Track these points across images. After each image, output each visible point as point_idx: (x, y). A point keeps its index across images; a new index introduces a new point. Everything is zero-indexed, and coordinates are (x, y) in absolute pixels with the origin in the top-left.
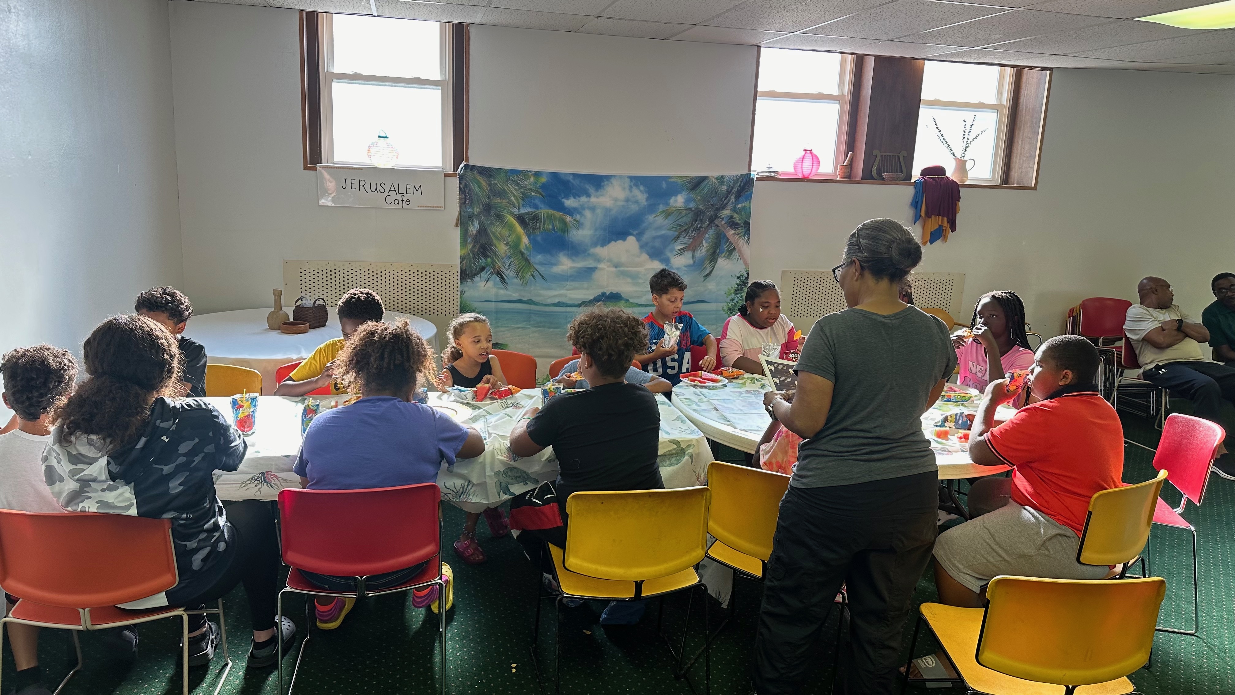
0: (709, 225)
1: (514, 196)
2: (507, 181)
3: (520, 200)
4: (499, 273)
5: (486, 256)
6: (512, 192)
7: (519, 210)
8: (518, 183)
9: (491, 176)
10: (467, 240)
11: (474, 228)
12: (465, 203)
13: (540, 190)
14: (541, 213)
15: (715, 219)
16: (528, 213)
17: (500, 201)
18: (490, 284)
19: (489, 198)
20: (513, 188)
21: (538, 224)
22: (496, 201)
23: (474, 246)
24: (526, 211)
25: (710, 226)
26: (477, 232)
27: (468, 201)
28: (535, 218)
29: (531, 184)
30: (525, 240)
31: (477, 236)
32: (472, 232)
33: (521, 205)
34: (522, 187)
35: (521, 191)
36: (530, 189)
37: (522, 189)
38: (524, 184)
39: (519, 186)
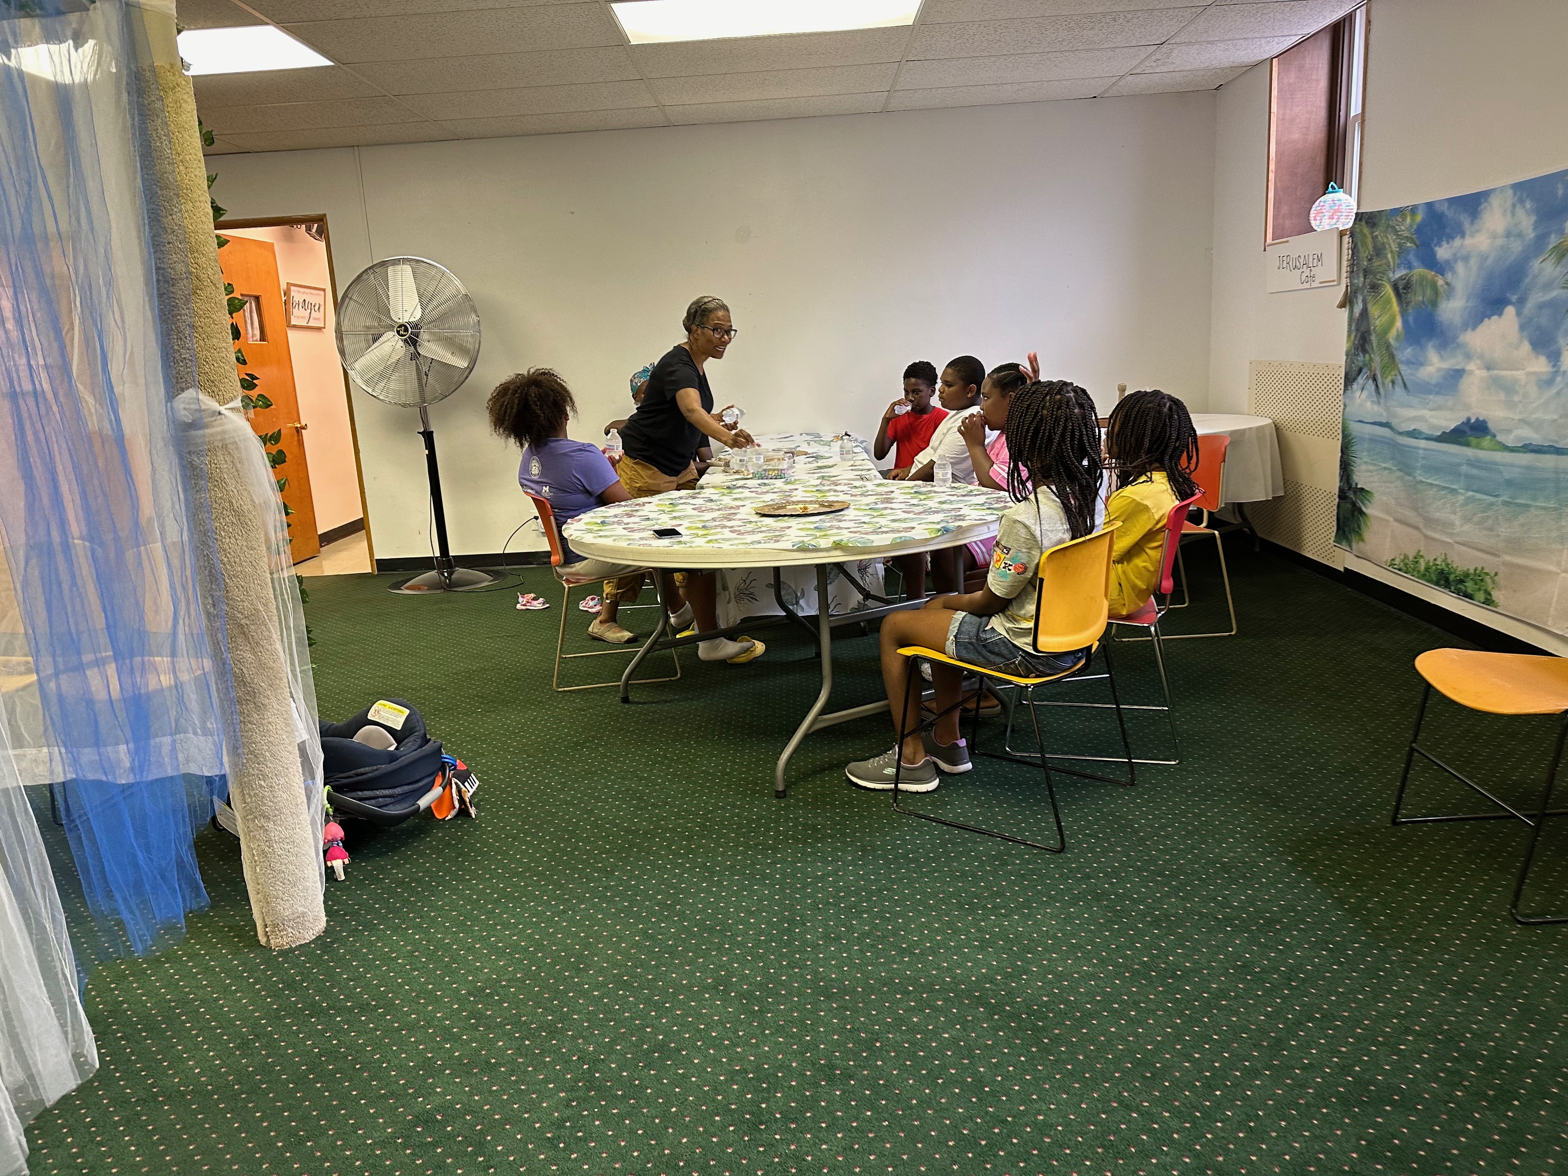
4: (1375, 380)
5: (1365, 351)
10: (1351, 327)
11: (1358, 310)
12: (1353, 271)
14: (1414, 275)
16: (1401, 278)
17: (1380, 263)
18: (1365, 393)
21: (1410, 294)
22: (1376, 263)
23: (1356, 336)
24: (1401, 275)
26: (1359, 315)
27: (1355, 268)
28: (1408, 286)
30: (1399, 324)
31: (1359, 321)
32: (1356, 313)
33: (1397, 266)
34: (1399, 235)
35: (1398, 242)
36: (1406, 237)
37: (1399, 238)
38: (1401, 230)
39: (1396, 235)
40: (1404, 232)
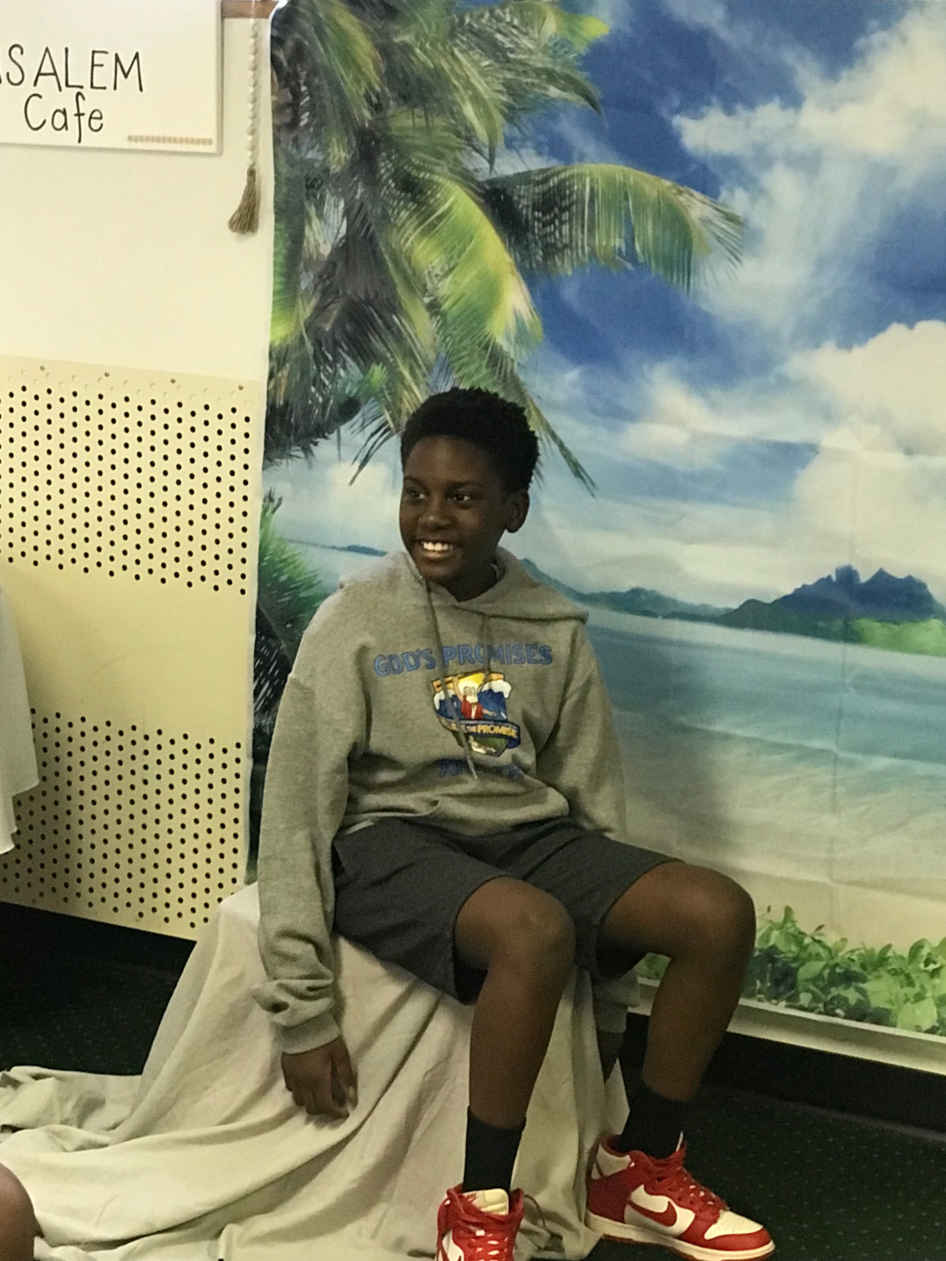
1: (477, 99)
2: (452, 35)
5: (366, 355)
6: (469, 85)
7: (491, 161)
8: (495, 43)
9: (391, 13)
10: (298, 282)
12: (293, 124)
13: (580, 76)
14: (581, 176)
16: (525, 179)
17: (422, 122)
19: (380, 106)
20: (476, 64)
21: (565, 229)
22: (407, 119)
24: (521, 169)
26: (336, 250)
27: (305, 119)
28: (555, 201)
29: (545, 50)
30: (516, 296)
31: (334, 265)
32: (317, 246)
33: (500, 143)
34: (508, 60)
35: (505, 78)
36: (540, 69)
37: (509, 70)
38: (518, 47)
39: (496, 58)
40: (533, 57)
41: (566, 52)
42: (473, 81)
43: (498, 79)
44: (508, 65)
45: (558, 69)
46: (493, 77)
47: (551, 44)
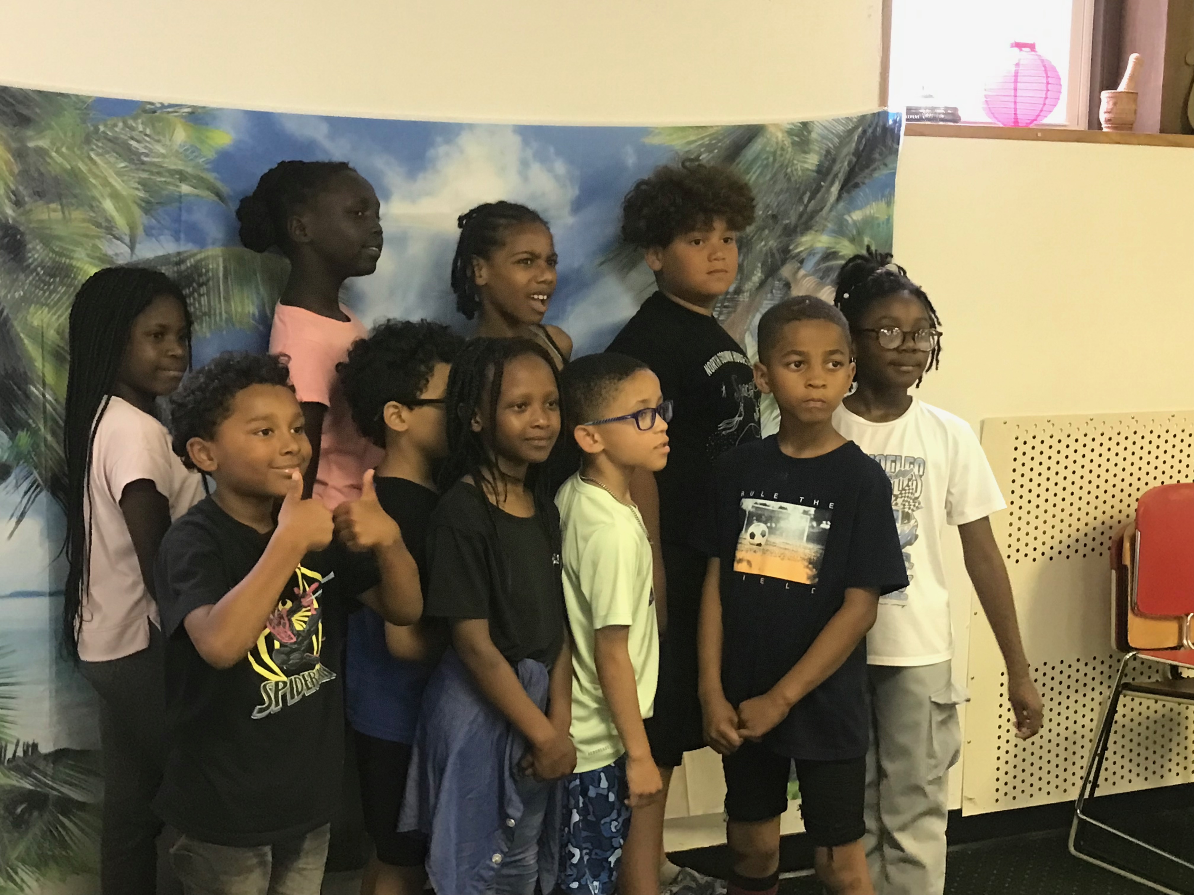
0: (762, 284)
1: (115, 196)
2: (87, 141)
3: (137, 212)
5: (12, 424)
6: (106, 183)
7: (132, 248)
8: (129, 148)
9: (24, 121)
13: (211, 177)
14: (215, 257)
15: (783, 262)
17: (58, 215)
19: (18, 203)
20: (112, 165)
24: (160, 253)
25: (767, 288)
29: (175, 155)
34: (143, 163)
35: (140, 178)
36: (174, 170)
37: (144, 170)
38: (152, 152)
39: (131, 161)
40: (167, 160)
41: (196, 157)
42: (111, 180)
43: (134, 177)
44: (143, 167)
45: (190, 170)
46: (129, 176)
47: (181, 150)
